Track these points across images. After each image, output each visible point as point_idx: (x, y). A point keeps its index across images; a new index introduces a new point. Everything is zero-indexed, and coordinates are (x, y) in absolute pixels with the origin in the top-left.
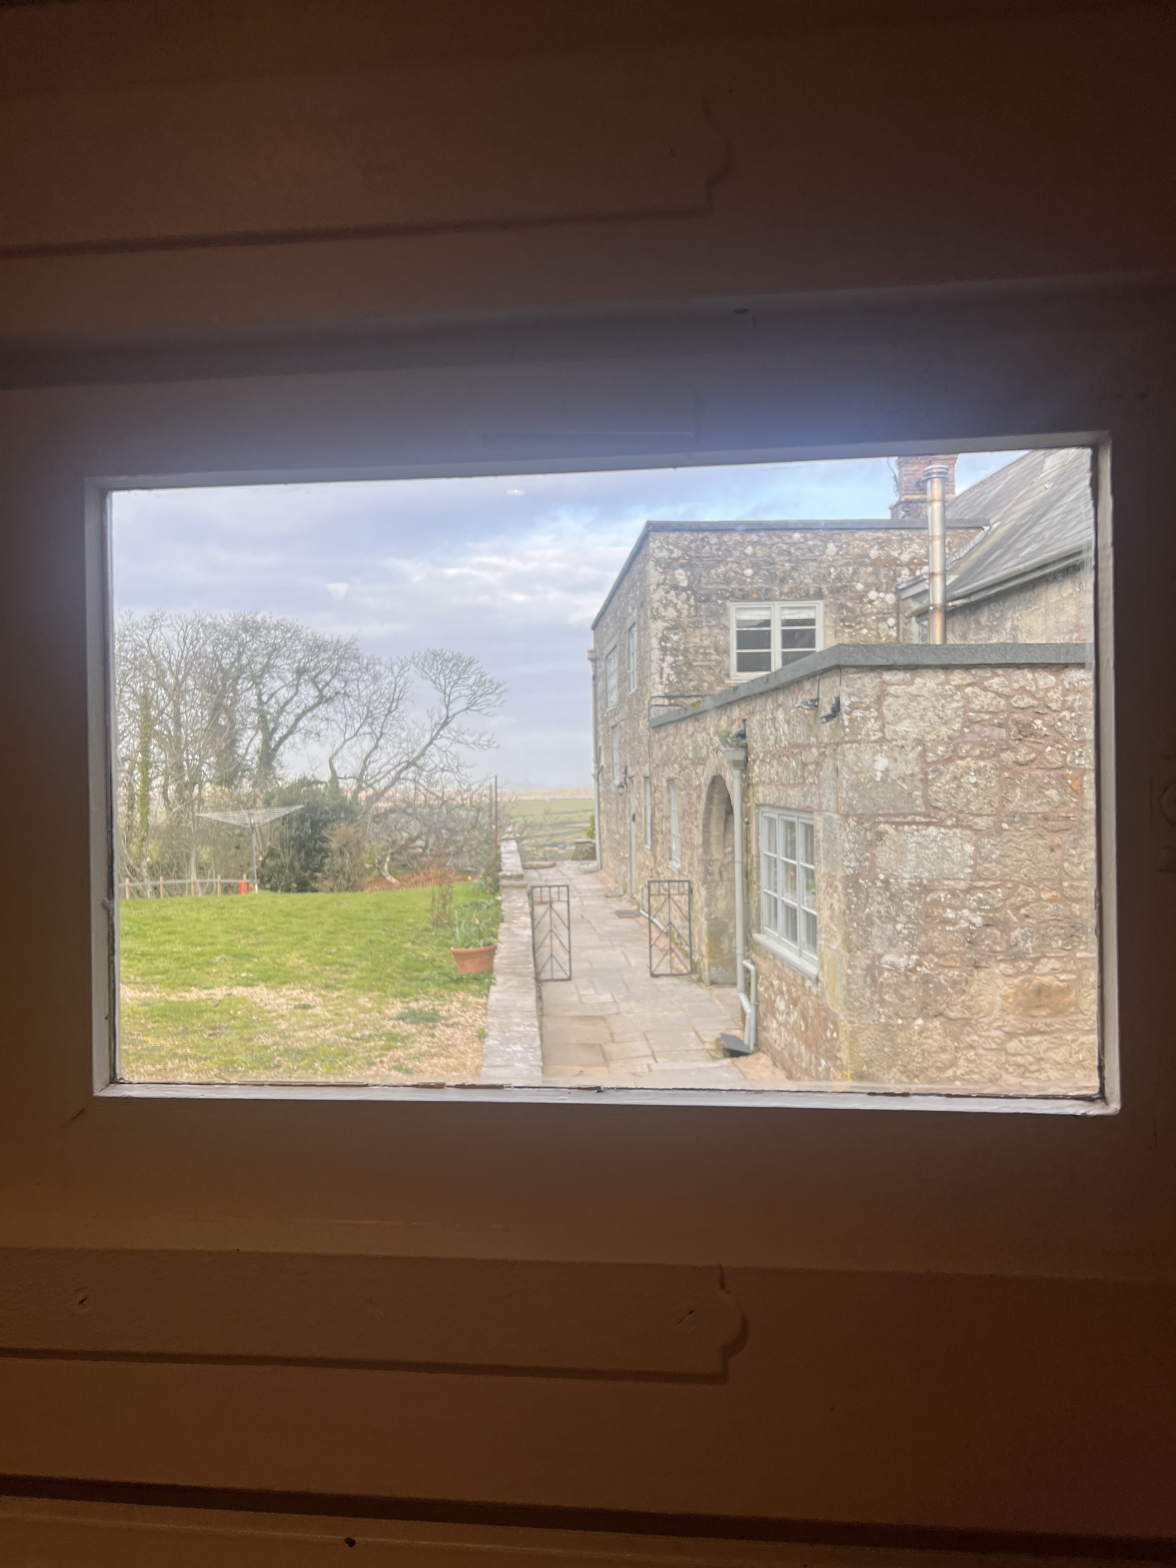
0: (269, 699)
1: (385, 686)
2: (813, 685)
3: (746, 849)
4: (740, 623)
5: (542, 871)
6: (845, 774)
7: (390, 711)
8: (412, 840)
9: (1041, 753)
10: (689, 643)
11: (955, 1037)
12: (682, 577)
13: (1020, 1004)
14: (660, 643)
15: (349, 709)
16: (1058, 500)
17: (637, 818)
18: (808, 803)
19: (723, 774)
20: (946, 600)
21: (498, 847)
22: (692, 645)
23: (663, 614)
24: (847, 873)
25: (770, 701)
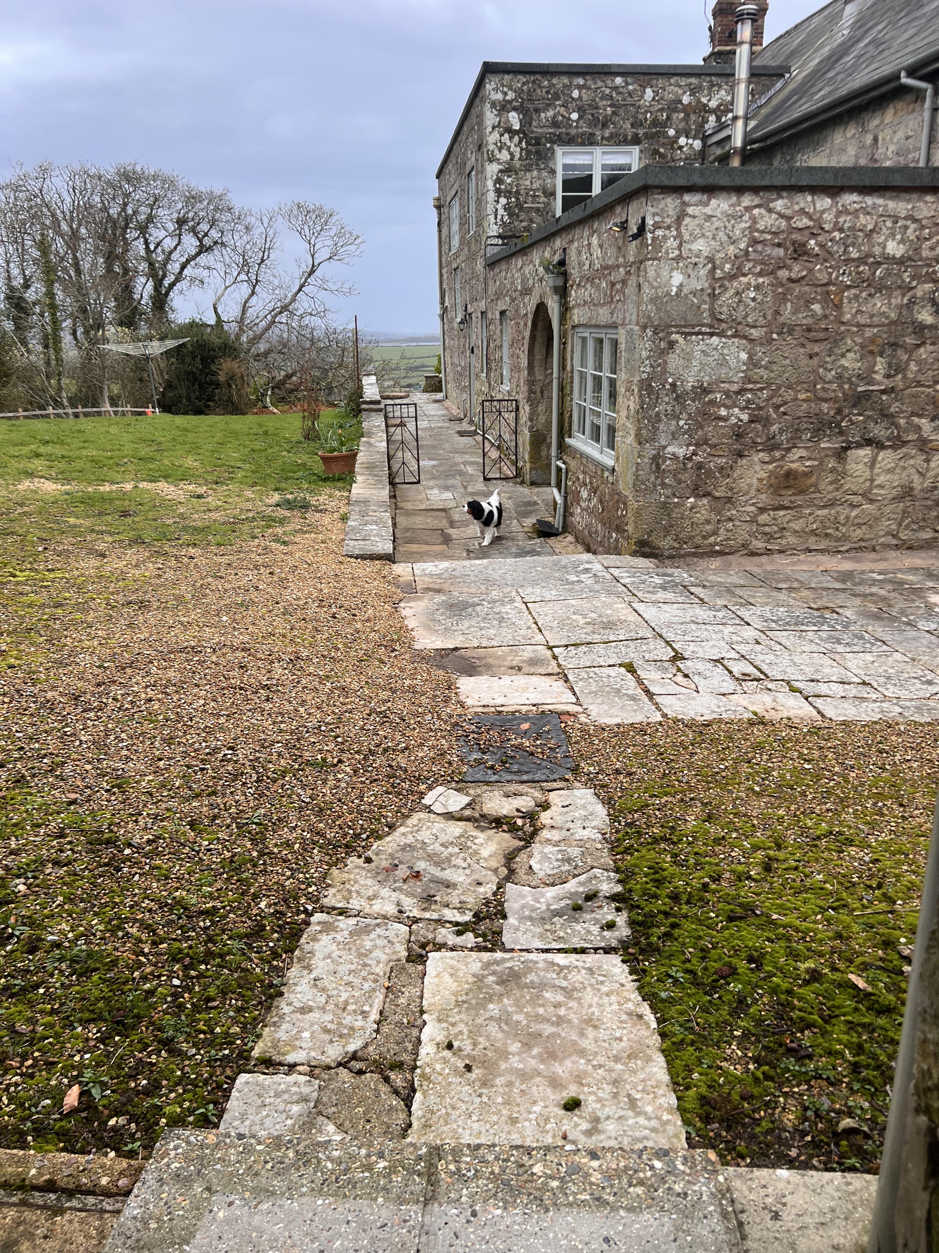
0: (156, 248)
1: (257, 236)
2: (623, 208)
3: (563, 366)
4: (566, 167)
6: (646, 289)
7: (263, 261)
8: (289, 376)
9: (811, 271)
10: (520, 185)
11: (719, 513)
12: (515, 120)
13: (771, 486)
14: (495, 185)
15: (227, 259)
16: (852, 46)
17: (476, 351)
18: (614, 319)
19: (545, 301)
20: (746, 143)
21: (361, 380)
22: (523, 187)
23: (498, 156)
24: (643, 377)
25: (586, 229)
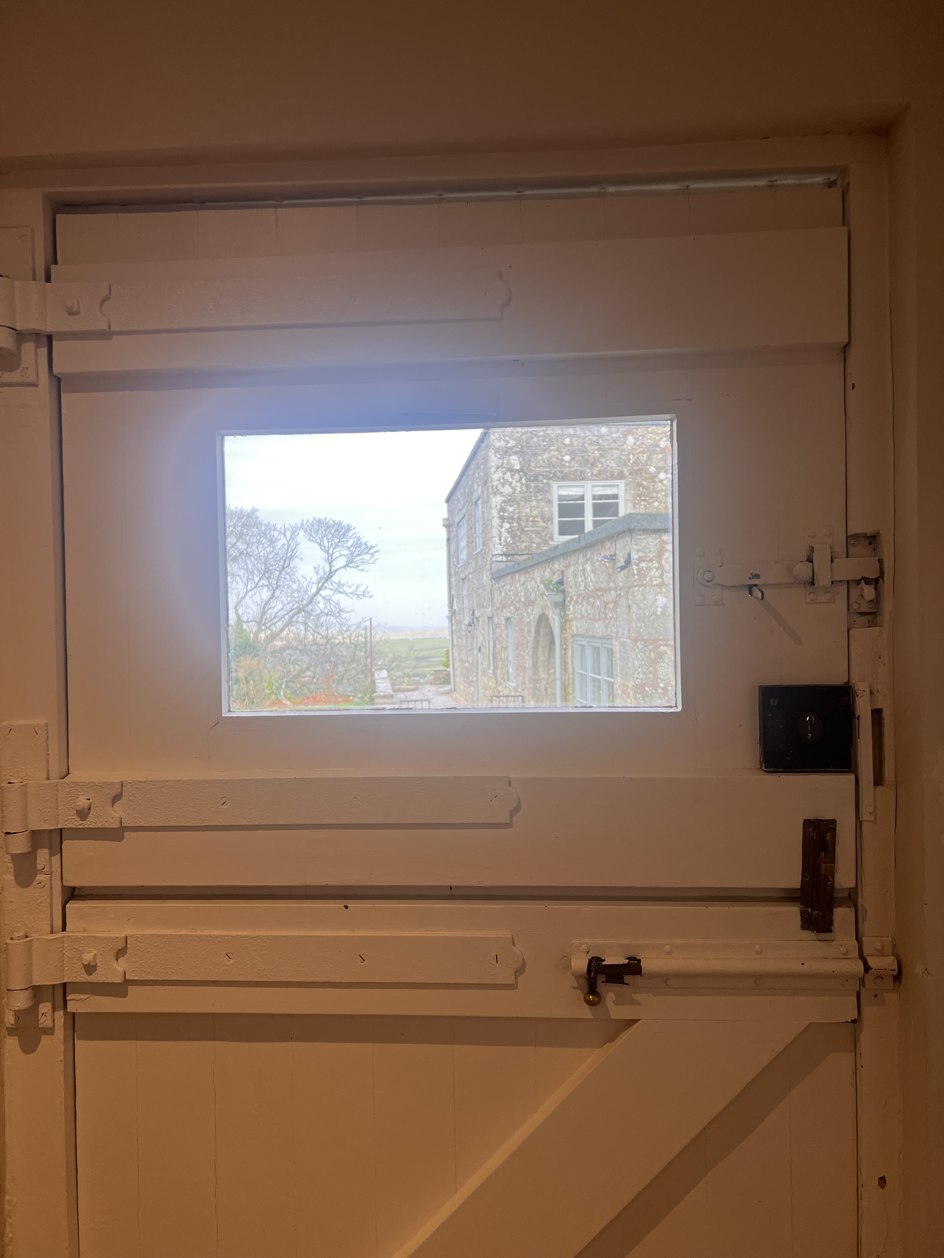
1: (279, 547)
2: (611, 544)
3: (565, 669)
4: (561, 498)
5: (408, 693)
6: (634, 609)
7: (283, 568)
10: (522, 513)
12: (515, 462)
14: (499, 513)
15: (250, 566)
17: (483, 650)
19: (547, 613)
21: (373, 675)
22: (524, 514)
23: (502, 490)
24: (637, 682)
25: (581, 557)
